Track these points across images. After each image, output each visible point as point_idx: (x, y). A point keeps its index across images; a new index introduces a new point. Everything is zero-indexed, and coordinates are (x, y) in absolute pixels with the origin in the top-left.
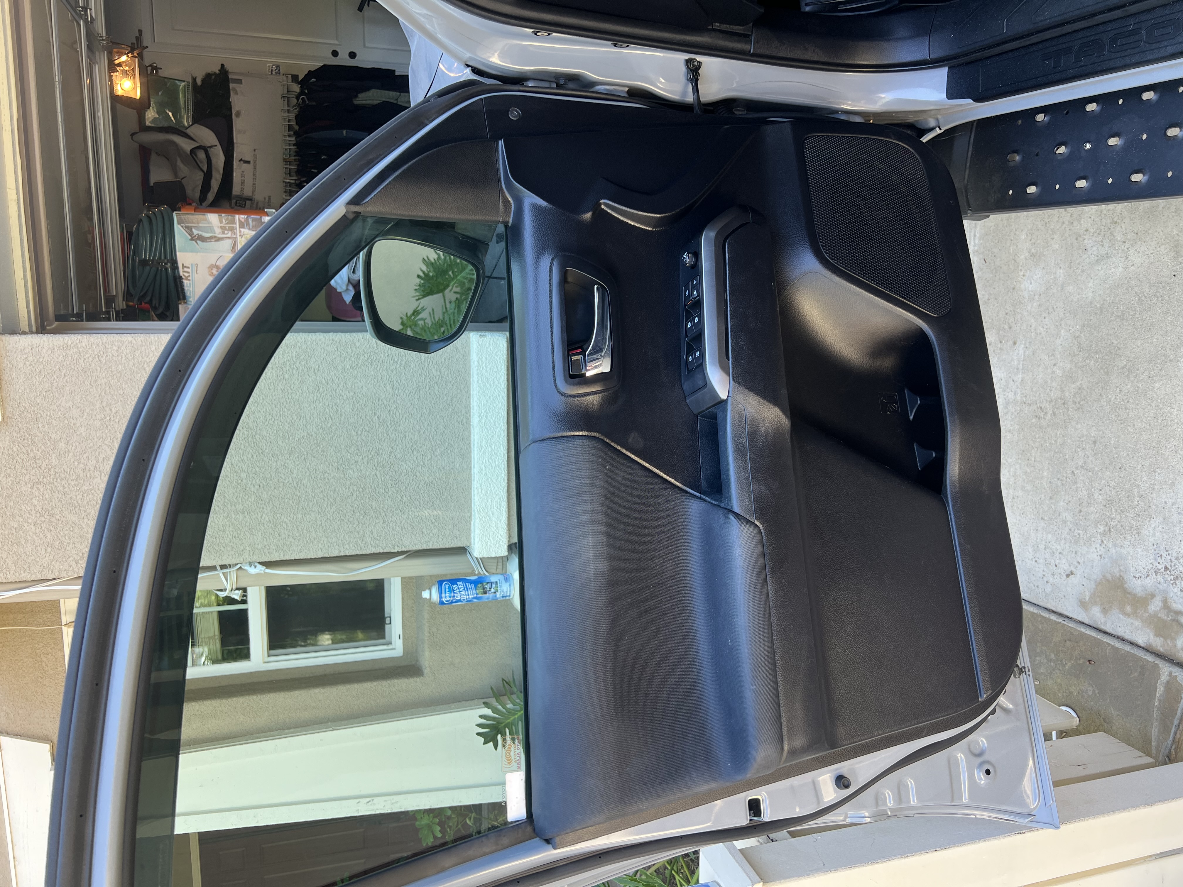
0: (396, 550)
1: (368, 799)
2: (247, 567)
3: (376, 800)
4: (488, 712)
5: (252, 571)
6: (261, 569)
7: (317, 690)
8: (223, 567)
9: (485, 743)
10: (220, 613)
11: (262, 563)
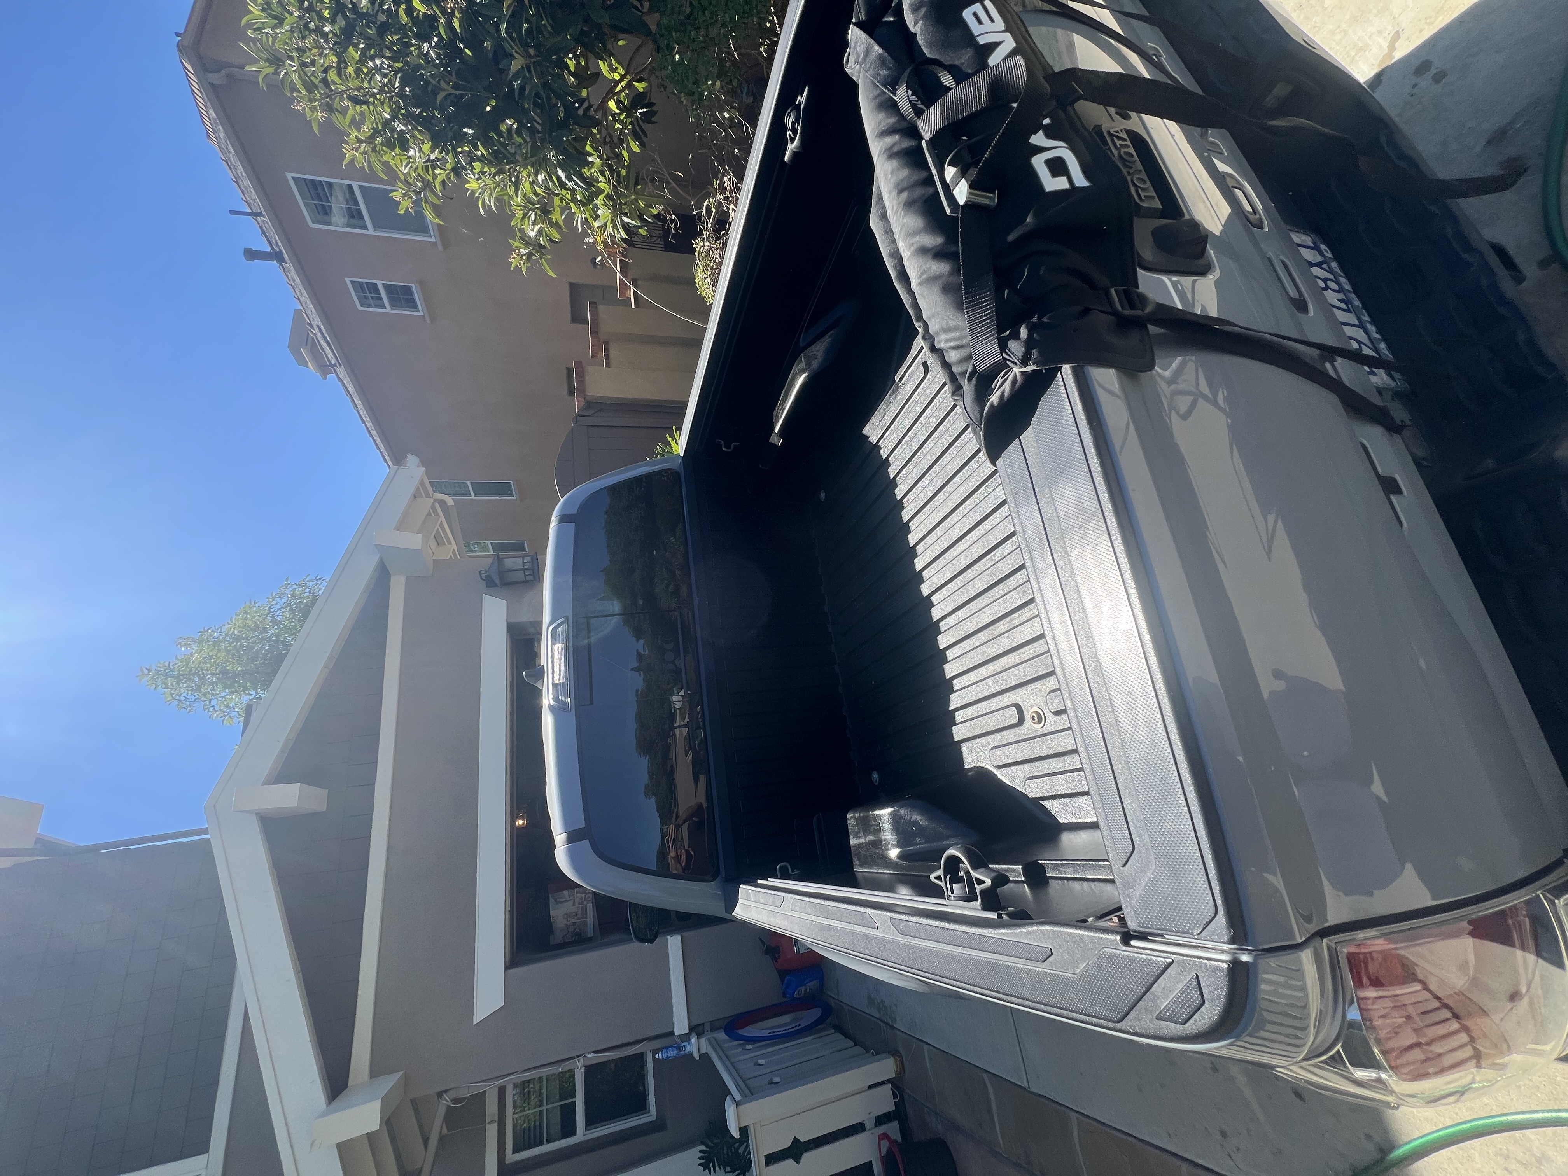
2: (587, 1055)
4: (703, 1148)
5: (589, 1056)
6: (592, 1055)
8: (578, 1056)
9: (704, 1170)
10: (562, 1106)
11: (593, 1052)
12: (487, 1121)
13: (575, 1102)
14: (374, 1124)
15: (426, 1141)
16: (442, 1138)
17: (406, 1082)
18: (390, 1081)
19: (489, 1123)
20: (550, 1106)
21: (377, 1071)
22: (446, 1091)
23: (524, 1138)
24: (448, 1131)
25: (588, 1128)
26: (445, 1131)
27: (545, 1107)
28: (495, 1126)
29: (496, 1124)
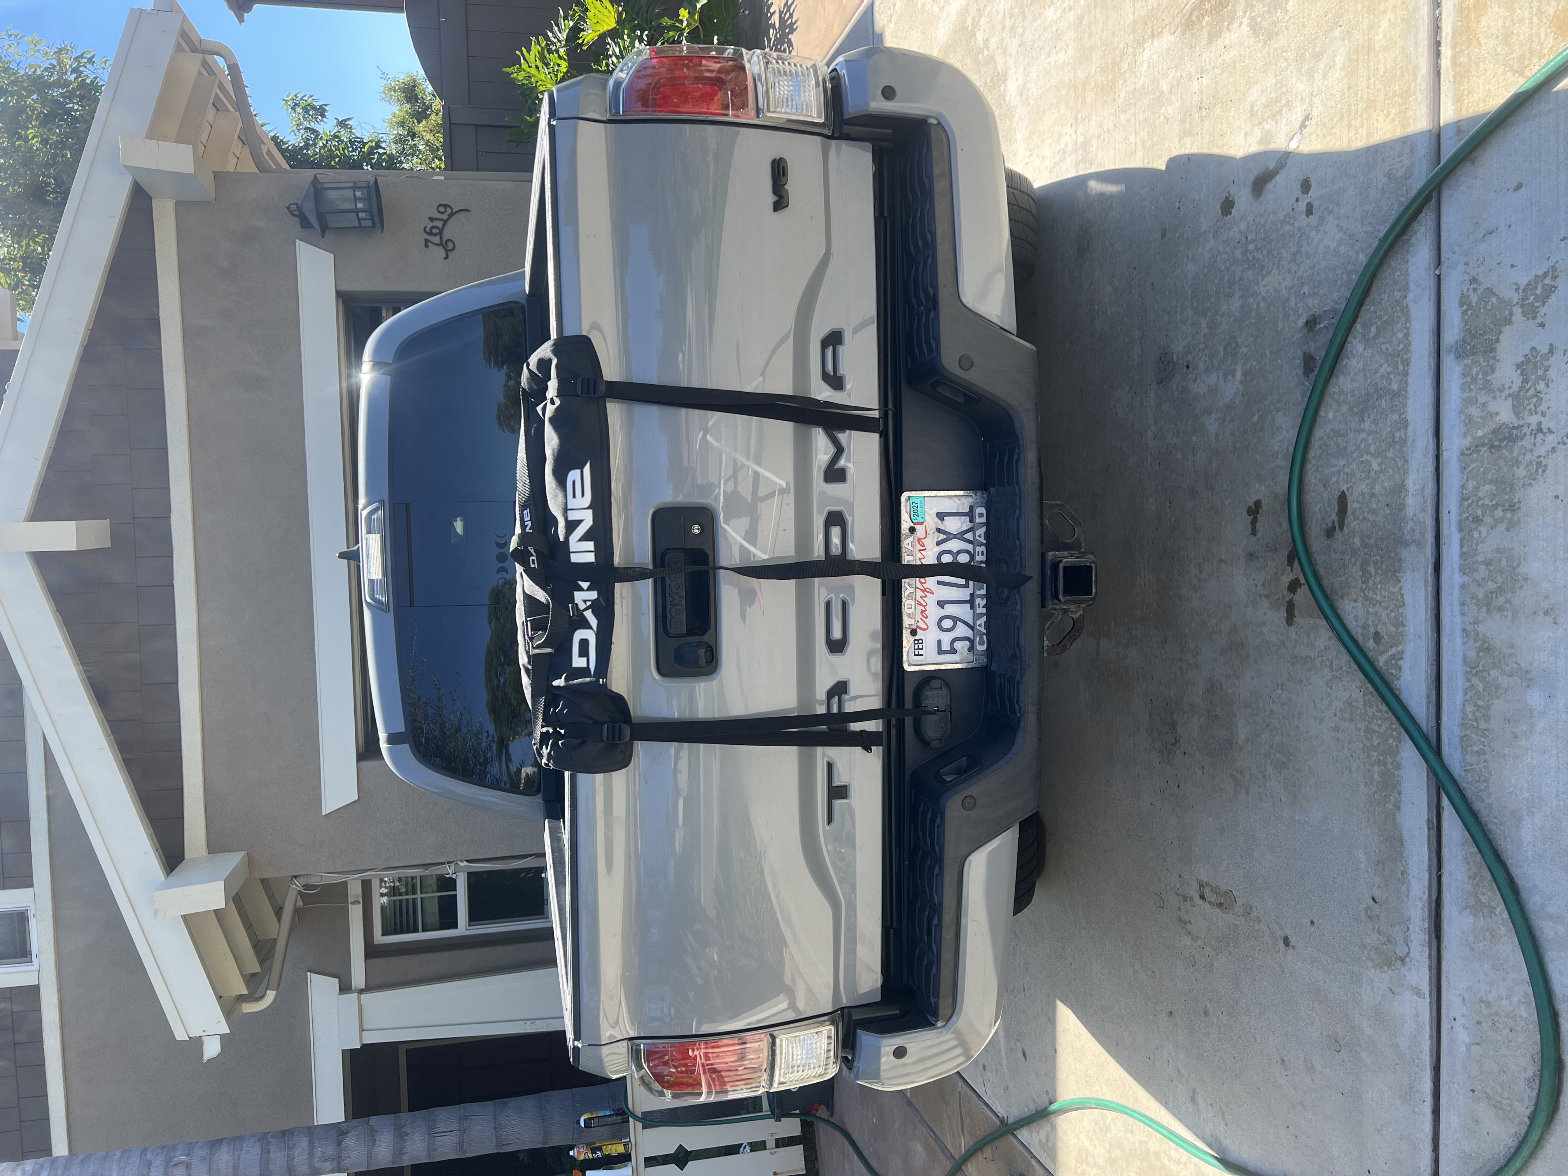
0: (530, 853)
1: (532, 1021)
2: (459, 863)
3: (537, 1021)
5: (462, 864)
6: (465, 863)
7: (499, 947)
8: (448, 863)
10: (439, 897)
11: (466, 861)
12: (349, 902)
13: (455, 896)
14: (219, 902)
15: (278, 912)
16: (296, 910)
17: (250, 862)
18: (233, 860)
19: (352, 903)
20: (423, 896)
21: (215, 846)
22: (295, 877)
23: (395, 922)
24: (304, 905)
25: (471, 923)
26: (300, 903)
27: (419, 896)
28: (360, 907)
29: (360, 906)
